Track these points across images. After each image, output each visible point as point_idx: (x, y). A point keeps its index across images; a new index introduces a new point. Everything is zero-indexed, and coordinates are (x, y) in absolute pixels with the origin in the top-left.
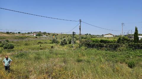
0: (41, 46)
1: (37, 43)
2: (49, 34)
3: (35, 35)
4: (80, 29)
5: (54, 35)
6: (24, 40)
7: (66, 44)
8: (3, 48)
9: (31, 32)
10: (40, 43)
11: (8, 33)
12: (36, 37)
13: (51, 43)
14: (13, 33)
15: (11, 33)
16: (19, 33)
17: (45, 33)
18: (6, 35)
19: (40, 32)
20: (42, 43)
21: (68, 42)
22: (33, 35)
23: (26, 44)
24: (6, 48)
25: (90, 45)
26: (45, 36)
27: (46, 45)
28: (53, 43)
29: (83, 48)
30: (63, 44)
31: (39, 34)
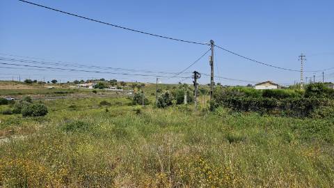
0: (107, 111)
1: (99, 103)
2: (123, 84)
3: (91, 87)
5: (134, 86)
6: (67, 97)
7: (170, 104)
8: (21, 115)
9: (82, 81)
10: (104, 103)
11: (28, 82)
12: (95, 92)
13: (129, 104)
14: (40, 83)
15: (35, 81)
16: (54, 82)
17: (113, 83)
18: (26, 87)
19: (103, 80)
20: (110, 105)
22: (87, 87)
23: (73, 107)
24: (27, 114)
26: (114, 89)
27: (120, 108)
28: (135, 104)
31: (101, 85)
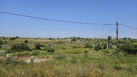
0: (75, 50)
1: (72, 47)
2: (82, 39)
3: (70, 40)
4: (117, 32)
5: (87, 40)
6: (62, 45)
7: (100, 48)
8: (47, 51)
9: (68, 38)
10: (75, 47)
11: (50, 39)
12: (71, 42)
13: (84, 48)
14: (54, 39)
15: (52, 38)
16: (58, 38)
17: (79, 38)
18: (49, 41)
19: (75, 37)
20: (77, 48)
21: (102, 47)
22: (69, 40)
23: (63, 48)
24: (49, 51)
25: (131, 51)
26: (79, 41)
27: (80, 49)
28: (86, 48)
29: (121, 53)
30: (98, 48)
31: (74, 39)
